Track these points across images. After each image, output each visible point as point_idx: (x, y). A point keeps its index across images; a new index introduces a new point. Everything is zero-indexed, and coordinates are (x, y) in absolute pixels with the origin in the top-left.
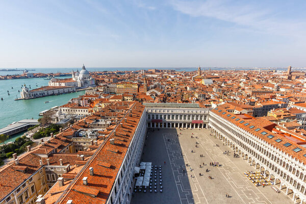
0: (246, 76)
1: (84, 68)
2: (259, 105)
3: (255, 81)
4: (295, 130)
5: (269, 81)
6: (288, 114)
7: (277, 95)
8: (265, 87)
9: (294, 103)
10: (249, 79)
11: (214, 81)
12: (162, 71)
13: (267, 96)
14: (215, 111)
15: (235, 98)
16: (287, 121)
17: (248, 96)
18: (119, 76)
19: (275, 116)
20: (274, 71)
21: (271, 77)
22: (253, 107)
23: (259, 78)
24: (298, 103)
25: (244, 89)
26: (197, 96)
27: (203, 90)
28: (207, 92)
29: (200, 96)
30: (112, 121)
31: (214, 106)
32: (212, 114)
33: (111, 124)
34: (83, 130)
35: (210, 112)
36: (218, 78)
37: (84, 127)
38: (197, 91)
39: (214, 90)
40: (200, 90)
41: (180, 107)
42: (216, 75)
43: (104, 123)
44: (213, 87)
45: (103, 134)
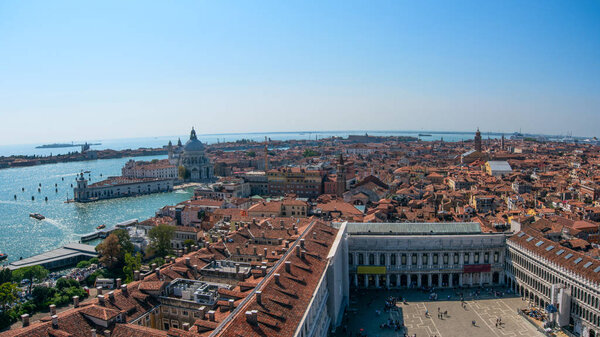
10: (587, 163)
11: (512, 167)
14: (516, 239)
15: (561, 205)
17: (588, 201)
25: (577, 186)
26: (474, 204)
27: (488, 189)
28: (499, 194)
29: (481, 204)
30: (253, 267)
31: (516, 227)
32: (512, 246)
33: (250, 274)
34: (183, 282)
35: (508, 242)
36: (523, 158)
37: (185, 275)
38: (473, 190)
39: (514, 187)
40: (480, 187)
41: (431, 233)
42: (517, 151)
43: (233, 271)
44: (512, 180)
45: (230, 296)
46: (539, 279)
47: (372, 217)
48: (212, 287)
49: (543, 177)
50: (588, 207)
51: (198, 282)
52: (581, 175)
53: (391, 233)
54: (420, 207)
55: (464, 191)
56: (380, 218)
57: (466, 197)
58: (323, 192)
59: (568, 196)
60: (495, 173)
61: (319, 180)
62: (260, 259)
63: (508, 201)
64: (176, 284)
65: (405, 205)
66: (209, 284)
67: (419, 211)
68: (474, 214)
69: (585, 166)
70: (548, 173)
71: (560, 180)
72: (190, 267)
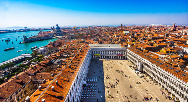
0: (149, 29)
2: (155, 45)
3: (154, 32)
4: (176, 60)
5: (162, 32)
6: (172, 50)
7: (167, 40)
8: (160, 35)
9: (176, 44)
10: (150, 30)
11: (130, 32)
12: (101, 26)
13: (160, 40)
14: (129, 49)
15: (142, 41)
16: (172, 55)
17: (150, 40)
18: (76, 30)
19: (165, 51)
20: (165, 26)
21: (163, 29)
22: (152, 46)
23: (156, 30)
24: (179, 44)
25: (147, 36)
26: (120, 40)
27: (123, 37)
28: (126, 38)
30: (71, 55)
31: (129, 46)
33: (70, 56)
34: (54, 60)
35: (127, 49)
36: (133, 30)
37: (55, 58)
38: (120, 37)
39: (130, 37)
40: (122, 37)
41: (110, 47)
42: (131, 28)
43: (66, 56)
44: (129, 35)
45: (65, 62)
47: (97, 43)
48: (61, 60)
49: (137, 34)
50: (149, 42)
52: (148, 34)
53: (101, 47)
54: (108, 41)
55: (118, 38)
56: (99, 43)
57: (118, 39)
58: (87, 38)
59: (144, 39)
60: (125, 34)
61: (86, 35)
62: (72, 53)
63: (128, 40)
64: (52, 60)
65: (104, 40)
66: (60, 59)
67: (107, 42)
68: (120, 43)
69: (150, 31)
70: (139, 33)
71: (142, 35)
72: (56, 56)
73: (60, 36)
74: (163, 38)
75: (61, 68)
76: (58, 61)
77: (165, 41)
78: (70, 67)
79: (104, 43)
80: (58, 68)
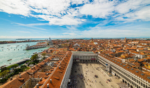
0: (110, 41)
1: (50, 38)
2: (117, 52)
3: (114, 43)
5: (119, 43)
8: (118, 45)
11: (98, 43)
13: (119, 49)
15: (107, 49)
17: (112, 49)
22: (114, 53)
25: (109, 46)
28: (96, 47)
29: (93, 49)
30: (60, 59)
31: (99, 53)
32: (99, 56)
35: (98, 55)
36: (100, 42)
37: (48, 61)
41: (86, 53)
42: (98, 41)
43: (57, 59)
44: (98, 45)
45: (56, 64)
46: (104, 62)
48: (53, 63)
51: (51, 62)
52: (110, 44)
53: (80, 53)
54: (84, 49)
56: (78, 51)
58: (70, 47)
59: (108, 48)
60: (95, 44)
61: (69, 45)
62: (61, 57)
64: (47, 63)
65: (82, 49)
66: (52, 62)
68: (92, 50)
70: (104, 44)
71: (106, 45)
72: (49, 60)
73: (51, 45)
74: (121, 47)
75: (53, 68)
76: (50, 63)
77: (122, 49)
78: (60, 68)
79: (82, 50)
80: (51, 69)
